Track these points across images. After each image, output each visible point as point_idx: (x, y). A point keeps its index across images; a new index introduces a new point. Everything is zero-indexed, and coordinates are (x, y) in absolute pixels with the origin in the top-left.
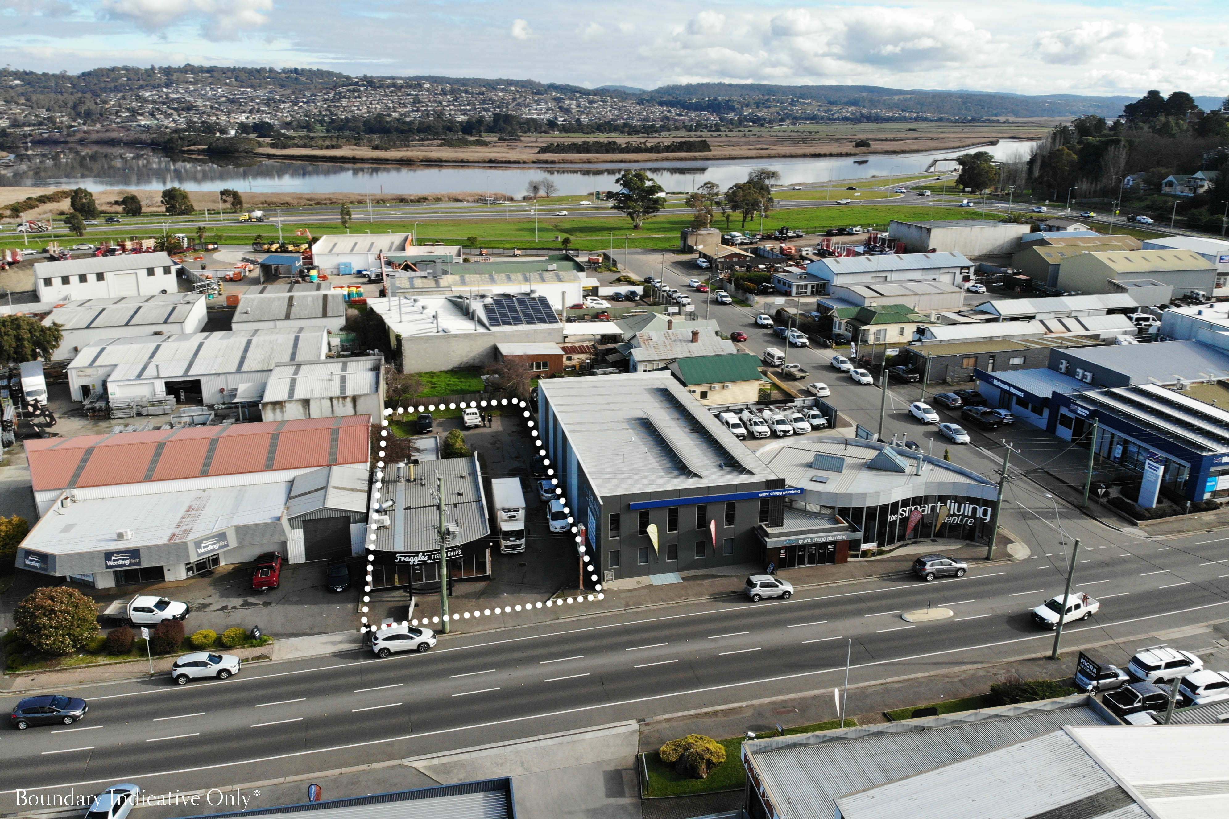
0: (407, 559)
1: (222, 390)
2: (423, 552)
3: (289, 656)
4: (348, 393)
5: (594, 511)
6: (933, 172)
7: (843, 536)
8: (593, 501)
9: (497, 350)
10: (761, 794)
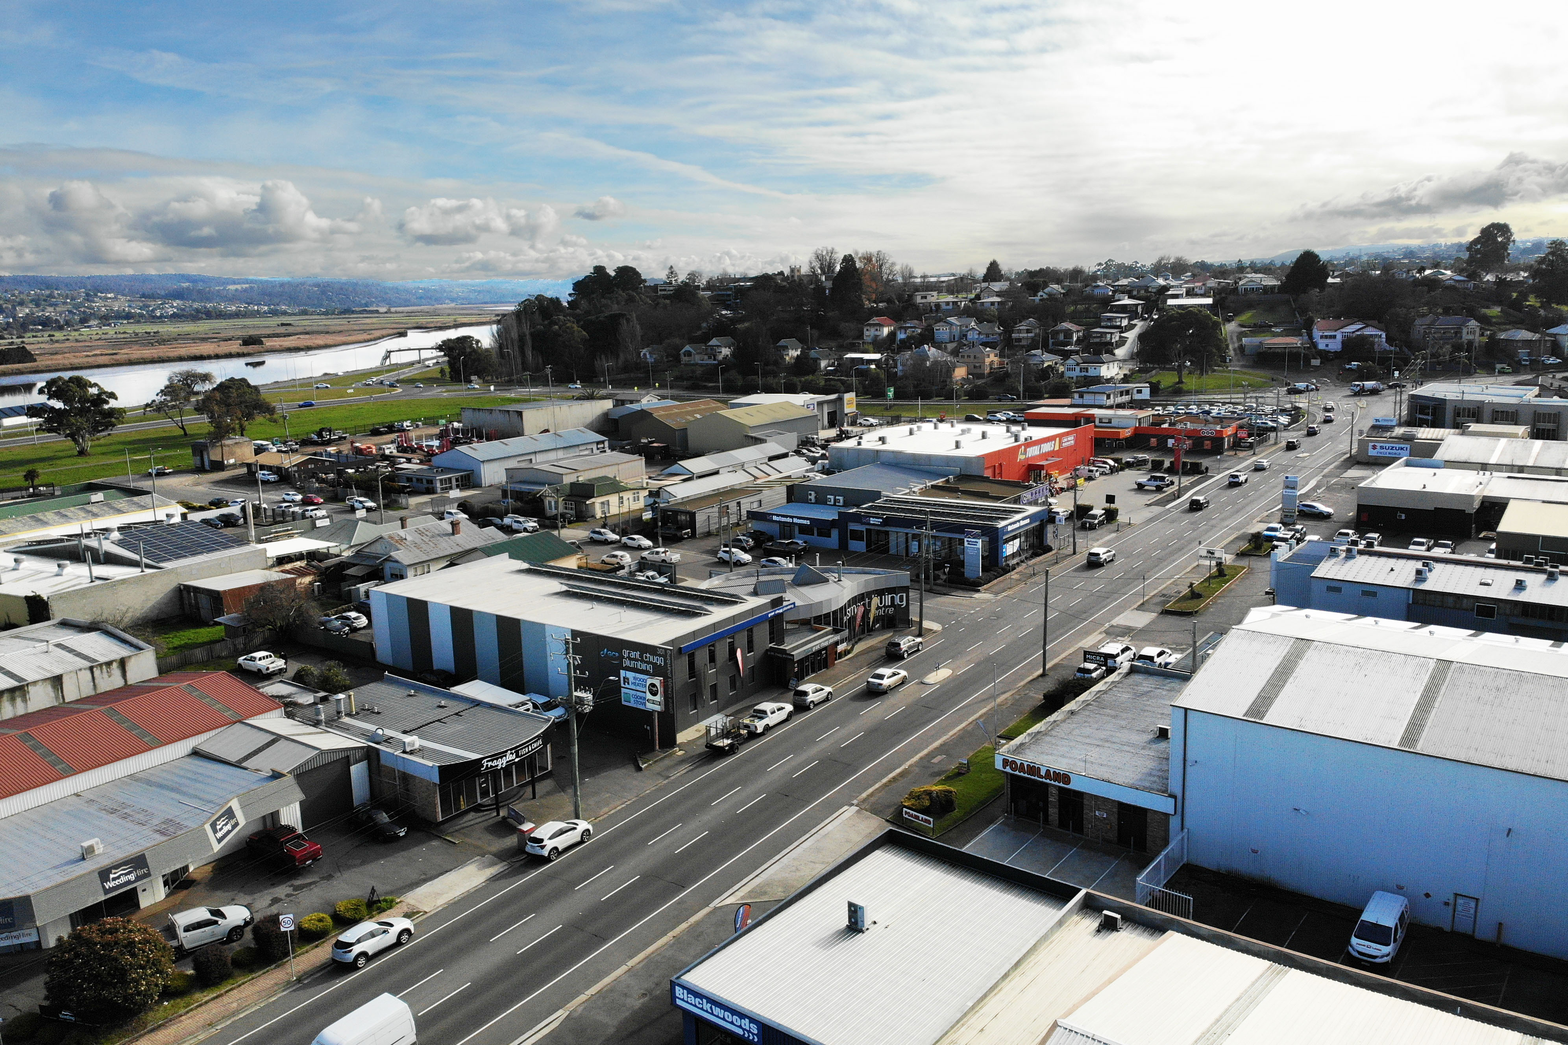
0: (494, 763)
2: (511, 750)
3: (442, 901)
4: (102, 660)
5: (644, 667)
6: (391, 365)
7: (837, 638)
8: (641, 656)
9: (183, 592)
10: (1042, 777)
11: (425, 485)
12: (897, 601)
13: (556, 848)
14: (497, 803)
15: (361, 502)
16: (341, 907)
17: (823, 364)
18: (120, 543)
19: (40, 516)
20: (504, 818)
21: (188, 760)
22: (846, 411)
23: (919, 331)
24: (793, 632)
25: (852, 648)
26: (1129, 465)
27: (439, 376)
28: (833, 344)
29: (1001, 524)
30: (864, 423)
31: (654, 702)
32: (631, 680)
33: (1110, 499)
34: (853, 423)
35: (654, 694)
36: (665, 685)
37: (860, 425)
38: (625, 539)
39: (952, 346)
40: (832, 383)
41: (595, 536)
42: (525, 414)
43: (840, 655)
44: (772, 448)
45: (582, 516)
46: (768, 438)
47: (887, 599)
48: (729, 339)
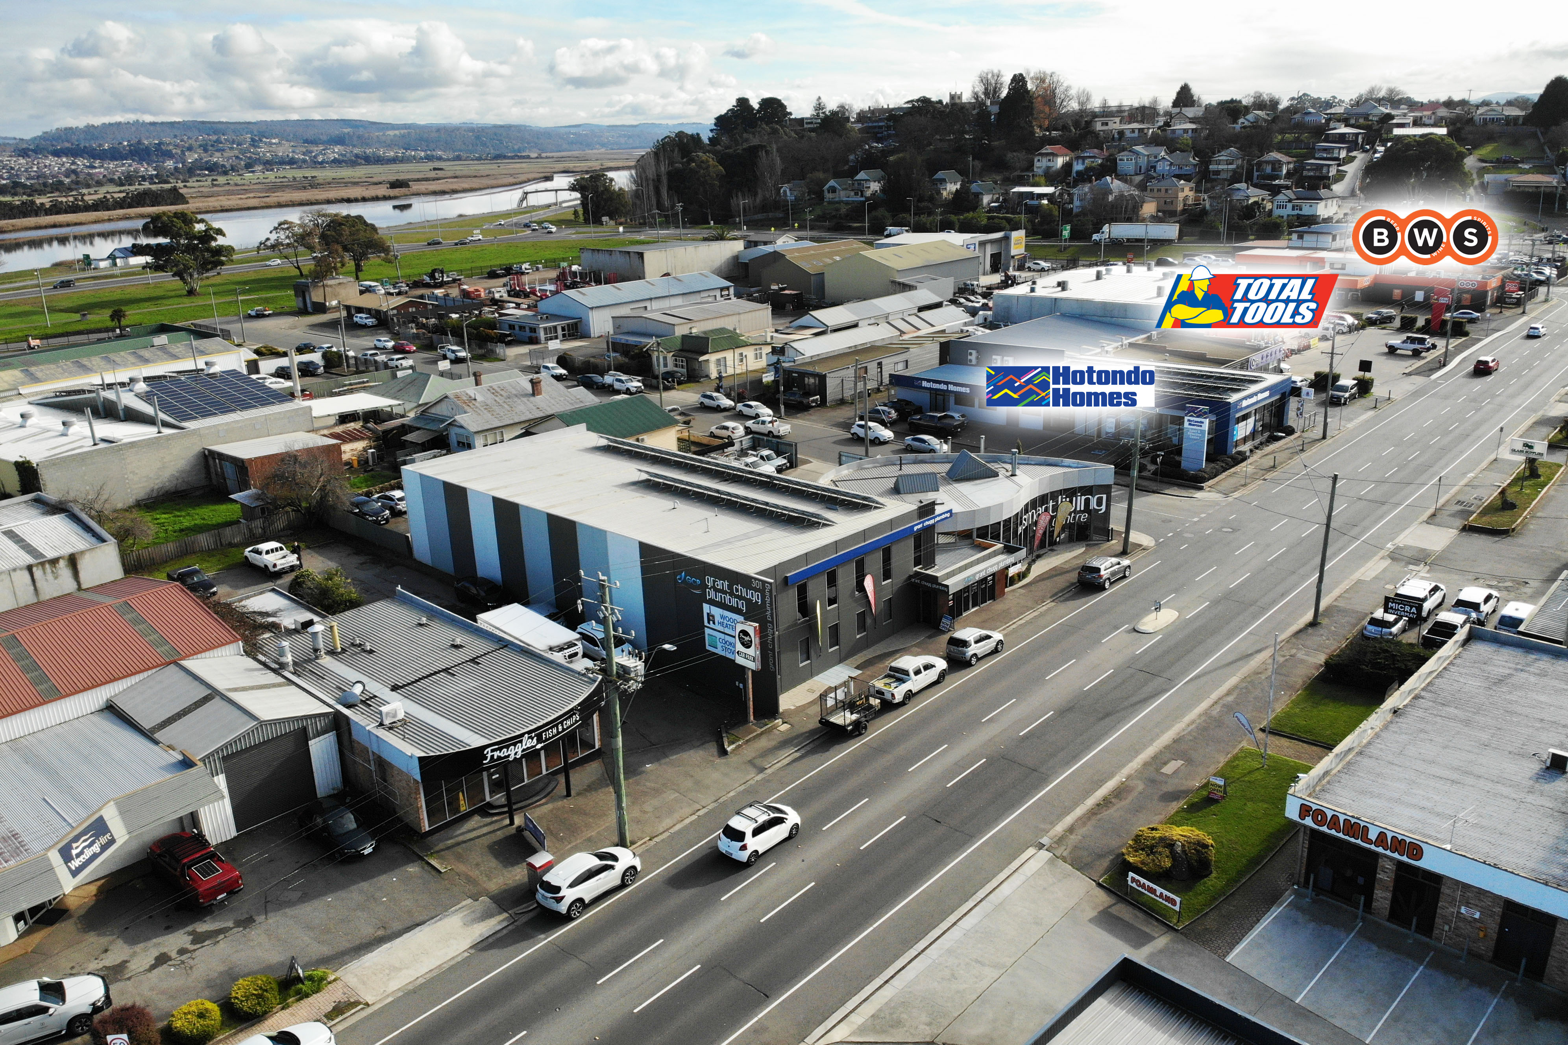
0: (504, 753)
2: (529, 732)
3: (397, 983)
4: (50, 554)
5: (734, 602)
7: (1010, 559)
8: (730, 587)
9: (209, 458)
10: (1370, 842)
11: (528, 333)
12: (1093, 504)
13: (580, 900)
14: (509, 804)
15: (453, 352)
16: (239, 990)
17: (986, 199)
18: (146, 397)
19: (85, 361)
20: (520, 830)
21: (96, 719)
22: (1013, 252)
23: (1100, 161)
24: (947, 548)
25: (1028, 570)
26: (1371, 322)
27: (572, 217)
28: (998, 178)
29: (1233, 398)
30: (1033, 266)
31: (746, 657)
32: (717, 619)
33: (1365, 366)
34: (1021, 268)
35: (747, 645)
36: (762, 632)
37: (1029, 269)
38: (740, 406)
39: (1138, 179)
40: (996, 221)
41: (707, 402)
42: (647, 256)
43: (1012, 581)
44: (923, 295)
45: (694, 376)
46: (918, 285)
47: (1080, 502)
48: (879, 172)
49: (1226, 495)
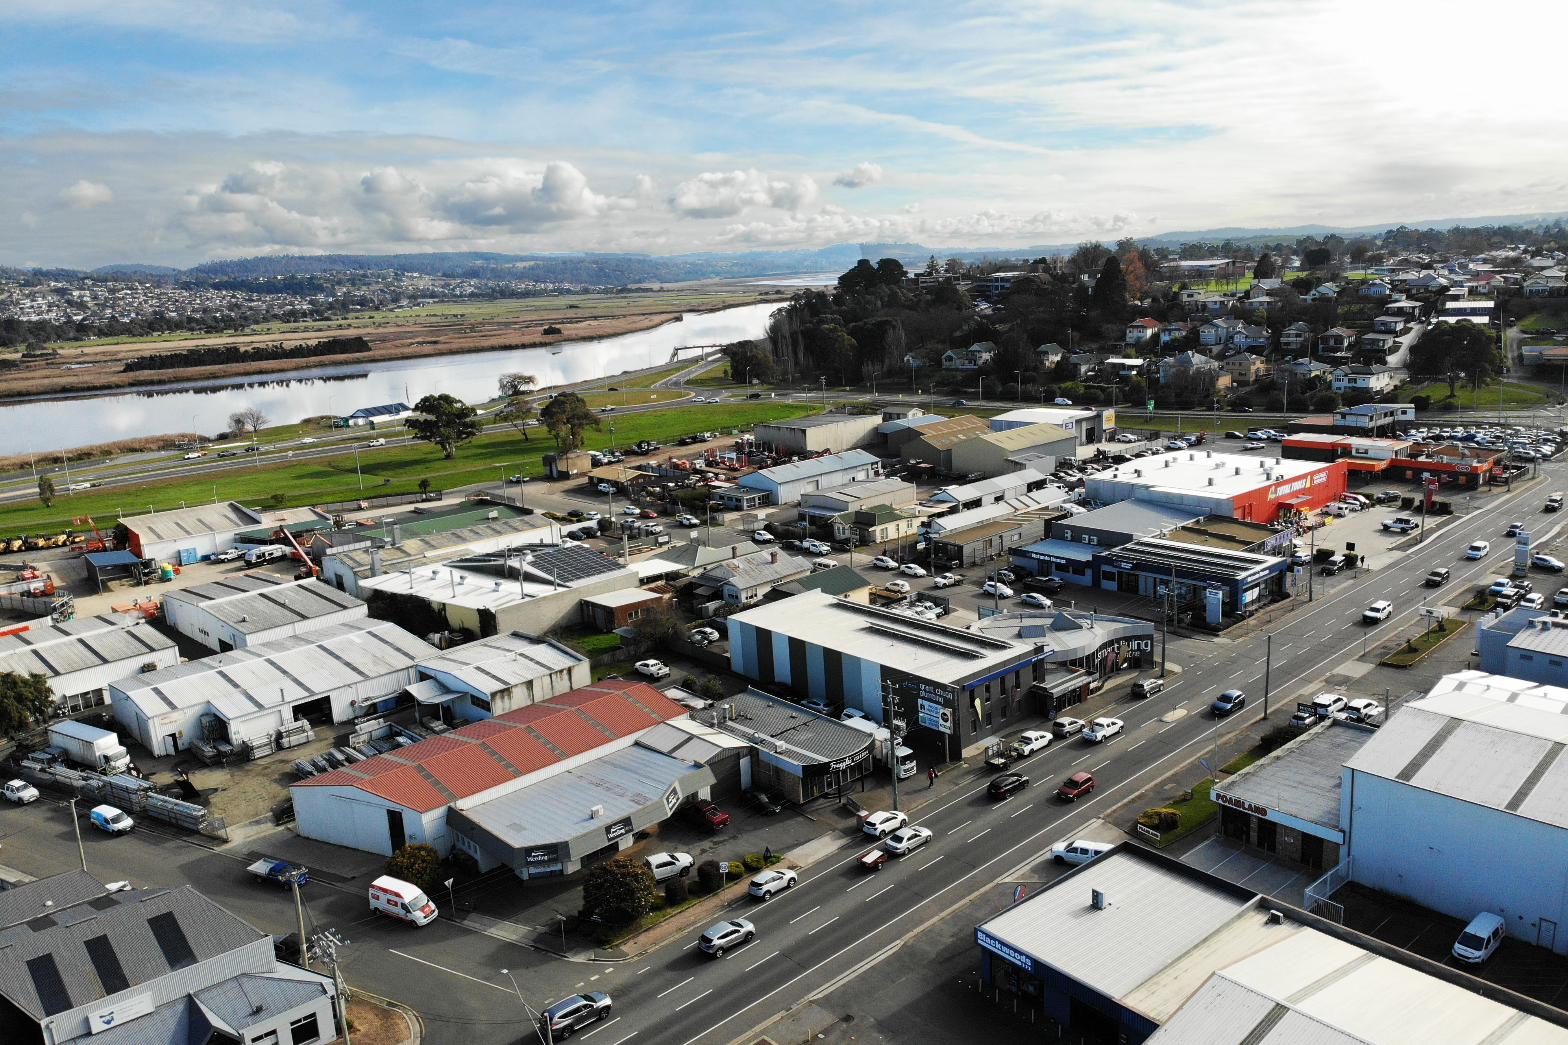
0: (838, 766)
1: (353, 703)
2: (848, 757)
3: (812, 860)
4: (557, 668)
5: (937, 698)
6: (678, 362)
7: (1090, 679)
8: (934, 690)
9: (584, 606)
10: (1245, 809)
11: (734, 502)
12: (1143, 646)
13: (884, 831)
14: (839, 794)
15: (687, 519)
16: (746, 859)
17: (1083, 369)
18: (533, 565)
20: (845, 805)
21: (635, 749)
22: (1105, 427)
23: (1184, 334)
24: (1052, 671)
25: (1102, 686)
26: (1380, 501)
27: (722, 375)
28: (1095, 349)
29: (1242, 575)
30: (1122, 439)
31: (945, 727)
32: (927, 707)
33: (1350, 547)
34: (1111, 439)
35: (945, 720)
36: (953, 714)
37: (1119, 441)
38: (903, 567)
39: (1216, 349)
40: (1092, 391)
41: (878, 563)
42: (809, 432)
43: (1092, 692)
44: (1032, 474)
45: (865, 541)
46: (1027, 463)
47: (1134, 645)
48: (990, 344)
49: (1233, 640)
